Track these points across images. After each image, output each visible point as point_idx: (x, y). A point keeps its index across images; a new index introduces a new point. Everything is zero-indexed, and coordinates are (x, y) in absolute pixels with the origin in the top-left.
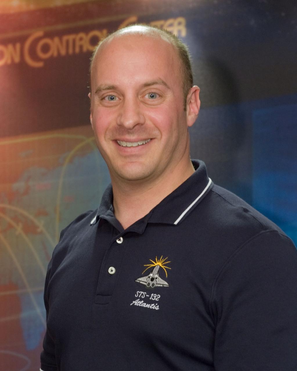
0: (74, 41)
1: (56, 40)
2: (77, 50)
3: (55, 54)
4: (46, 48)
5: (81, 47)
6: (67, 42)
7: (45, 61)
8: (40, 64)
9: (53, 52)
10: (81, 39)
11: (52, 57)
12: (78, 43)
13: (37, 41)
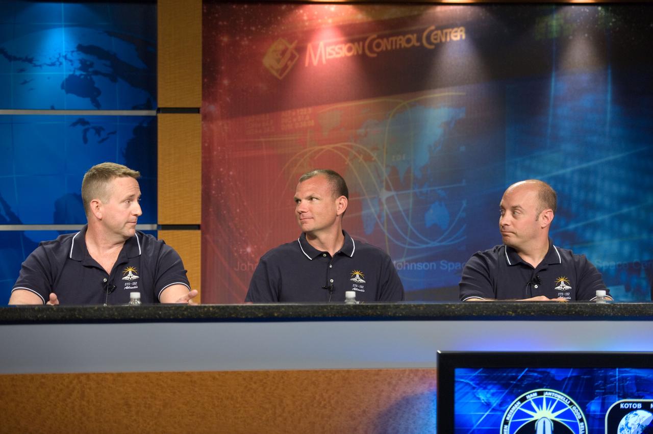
0: (396, 41)
1: (385, 40)
2: (398, 46)
3: (384, 49)
4: (378, 45)
5: (400, 45)
6: (392, 41)
7: (378, 53)
8: (375, 55)
9: (383, 48)
10: (400, 40)
11: (382, 51)
12: (398, 42)
13: (374, 40)
